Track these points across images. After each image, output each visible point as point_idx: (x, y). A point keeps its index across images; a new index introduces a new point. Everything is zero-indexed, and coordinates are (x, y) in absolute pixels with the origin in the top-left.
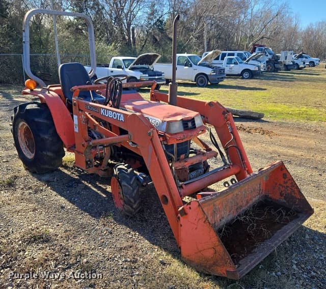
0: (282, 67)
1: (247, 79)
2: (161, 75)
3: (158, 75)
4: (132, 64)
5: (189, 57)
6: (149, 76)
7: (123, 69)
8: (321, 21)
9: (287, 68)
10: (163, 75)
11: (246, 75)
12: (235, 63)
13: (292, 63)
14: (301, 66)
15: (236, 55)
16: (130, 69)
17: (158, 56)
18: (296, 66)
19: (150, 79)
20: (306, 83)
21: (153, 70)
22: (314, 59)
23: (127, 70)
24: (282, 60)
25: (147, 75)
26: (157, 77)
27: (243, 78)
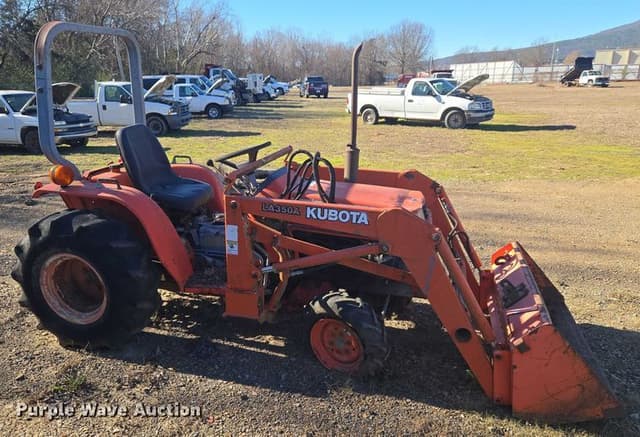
0: (251, 97)
1: (216, 118)
2: (88, 121)
3: (83, 122)
4: (28, 103)
5: (124, 86)
6: (68, 123)
7: (8, 113)
8: (270, 29)
9: (257, 98)
10: (91, 119)
11: (213, 112)
12: (194, 95)
13: (261, 92)
14: (273, 95)
15: (188, 81)
16: (23, 114)
17: (75, 87)
18: (266, 96)
19: (71, 130)
20: (300, 120)
21: (67, 113)
22: (281, 84)
23: (18, 115)
24: (250, 87)
25: (64, 123)
26: (81, 125)
27: (210, 118)
